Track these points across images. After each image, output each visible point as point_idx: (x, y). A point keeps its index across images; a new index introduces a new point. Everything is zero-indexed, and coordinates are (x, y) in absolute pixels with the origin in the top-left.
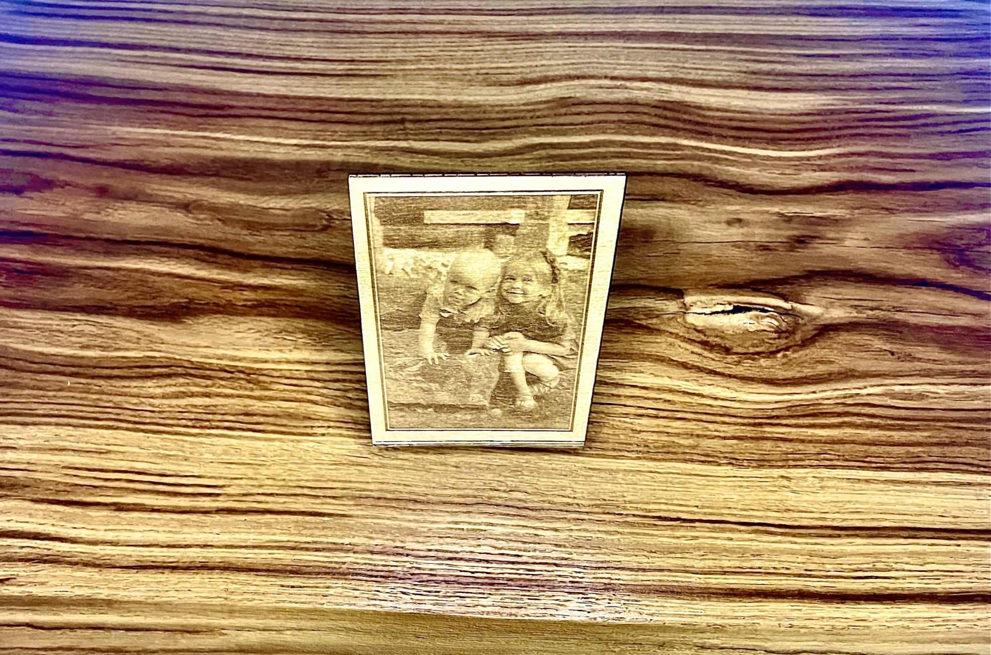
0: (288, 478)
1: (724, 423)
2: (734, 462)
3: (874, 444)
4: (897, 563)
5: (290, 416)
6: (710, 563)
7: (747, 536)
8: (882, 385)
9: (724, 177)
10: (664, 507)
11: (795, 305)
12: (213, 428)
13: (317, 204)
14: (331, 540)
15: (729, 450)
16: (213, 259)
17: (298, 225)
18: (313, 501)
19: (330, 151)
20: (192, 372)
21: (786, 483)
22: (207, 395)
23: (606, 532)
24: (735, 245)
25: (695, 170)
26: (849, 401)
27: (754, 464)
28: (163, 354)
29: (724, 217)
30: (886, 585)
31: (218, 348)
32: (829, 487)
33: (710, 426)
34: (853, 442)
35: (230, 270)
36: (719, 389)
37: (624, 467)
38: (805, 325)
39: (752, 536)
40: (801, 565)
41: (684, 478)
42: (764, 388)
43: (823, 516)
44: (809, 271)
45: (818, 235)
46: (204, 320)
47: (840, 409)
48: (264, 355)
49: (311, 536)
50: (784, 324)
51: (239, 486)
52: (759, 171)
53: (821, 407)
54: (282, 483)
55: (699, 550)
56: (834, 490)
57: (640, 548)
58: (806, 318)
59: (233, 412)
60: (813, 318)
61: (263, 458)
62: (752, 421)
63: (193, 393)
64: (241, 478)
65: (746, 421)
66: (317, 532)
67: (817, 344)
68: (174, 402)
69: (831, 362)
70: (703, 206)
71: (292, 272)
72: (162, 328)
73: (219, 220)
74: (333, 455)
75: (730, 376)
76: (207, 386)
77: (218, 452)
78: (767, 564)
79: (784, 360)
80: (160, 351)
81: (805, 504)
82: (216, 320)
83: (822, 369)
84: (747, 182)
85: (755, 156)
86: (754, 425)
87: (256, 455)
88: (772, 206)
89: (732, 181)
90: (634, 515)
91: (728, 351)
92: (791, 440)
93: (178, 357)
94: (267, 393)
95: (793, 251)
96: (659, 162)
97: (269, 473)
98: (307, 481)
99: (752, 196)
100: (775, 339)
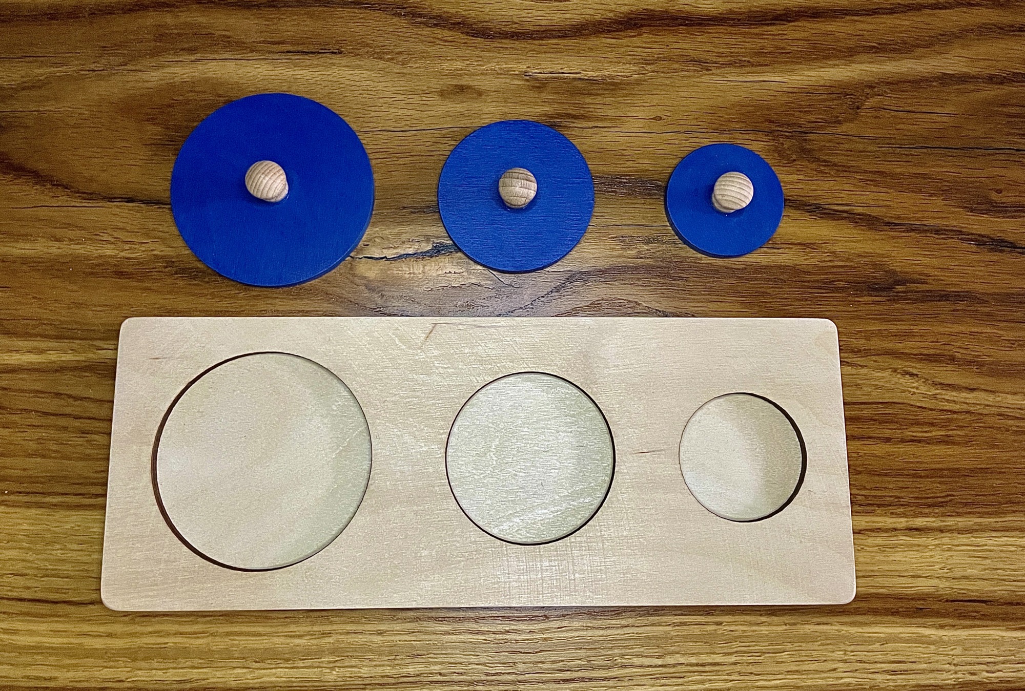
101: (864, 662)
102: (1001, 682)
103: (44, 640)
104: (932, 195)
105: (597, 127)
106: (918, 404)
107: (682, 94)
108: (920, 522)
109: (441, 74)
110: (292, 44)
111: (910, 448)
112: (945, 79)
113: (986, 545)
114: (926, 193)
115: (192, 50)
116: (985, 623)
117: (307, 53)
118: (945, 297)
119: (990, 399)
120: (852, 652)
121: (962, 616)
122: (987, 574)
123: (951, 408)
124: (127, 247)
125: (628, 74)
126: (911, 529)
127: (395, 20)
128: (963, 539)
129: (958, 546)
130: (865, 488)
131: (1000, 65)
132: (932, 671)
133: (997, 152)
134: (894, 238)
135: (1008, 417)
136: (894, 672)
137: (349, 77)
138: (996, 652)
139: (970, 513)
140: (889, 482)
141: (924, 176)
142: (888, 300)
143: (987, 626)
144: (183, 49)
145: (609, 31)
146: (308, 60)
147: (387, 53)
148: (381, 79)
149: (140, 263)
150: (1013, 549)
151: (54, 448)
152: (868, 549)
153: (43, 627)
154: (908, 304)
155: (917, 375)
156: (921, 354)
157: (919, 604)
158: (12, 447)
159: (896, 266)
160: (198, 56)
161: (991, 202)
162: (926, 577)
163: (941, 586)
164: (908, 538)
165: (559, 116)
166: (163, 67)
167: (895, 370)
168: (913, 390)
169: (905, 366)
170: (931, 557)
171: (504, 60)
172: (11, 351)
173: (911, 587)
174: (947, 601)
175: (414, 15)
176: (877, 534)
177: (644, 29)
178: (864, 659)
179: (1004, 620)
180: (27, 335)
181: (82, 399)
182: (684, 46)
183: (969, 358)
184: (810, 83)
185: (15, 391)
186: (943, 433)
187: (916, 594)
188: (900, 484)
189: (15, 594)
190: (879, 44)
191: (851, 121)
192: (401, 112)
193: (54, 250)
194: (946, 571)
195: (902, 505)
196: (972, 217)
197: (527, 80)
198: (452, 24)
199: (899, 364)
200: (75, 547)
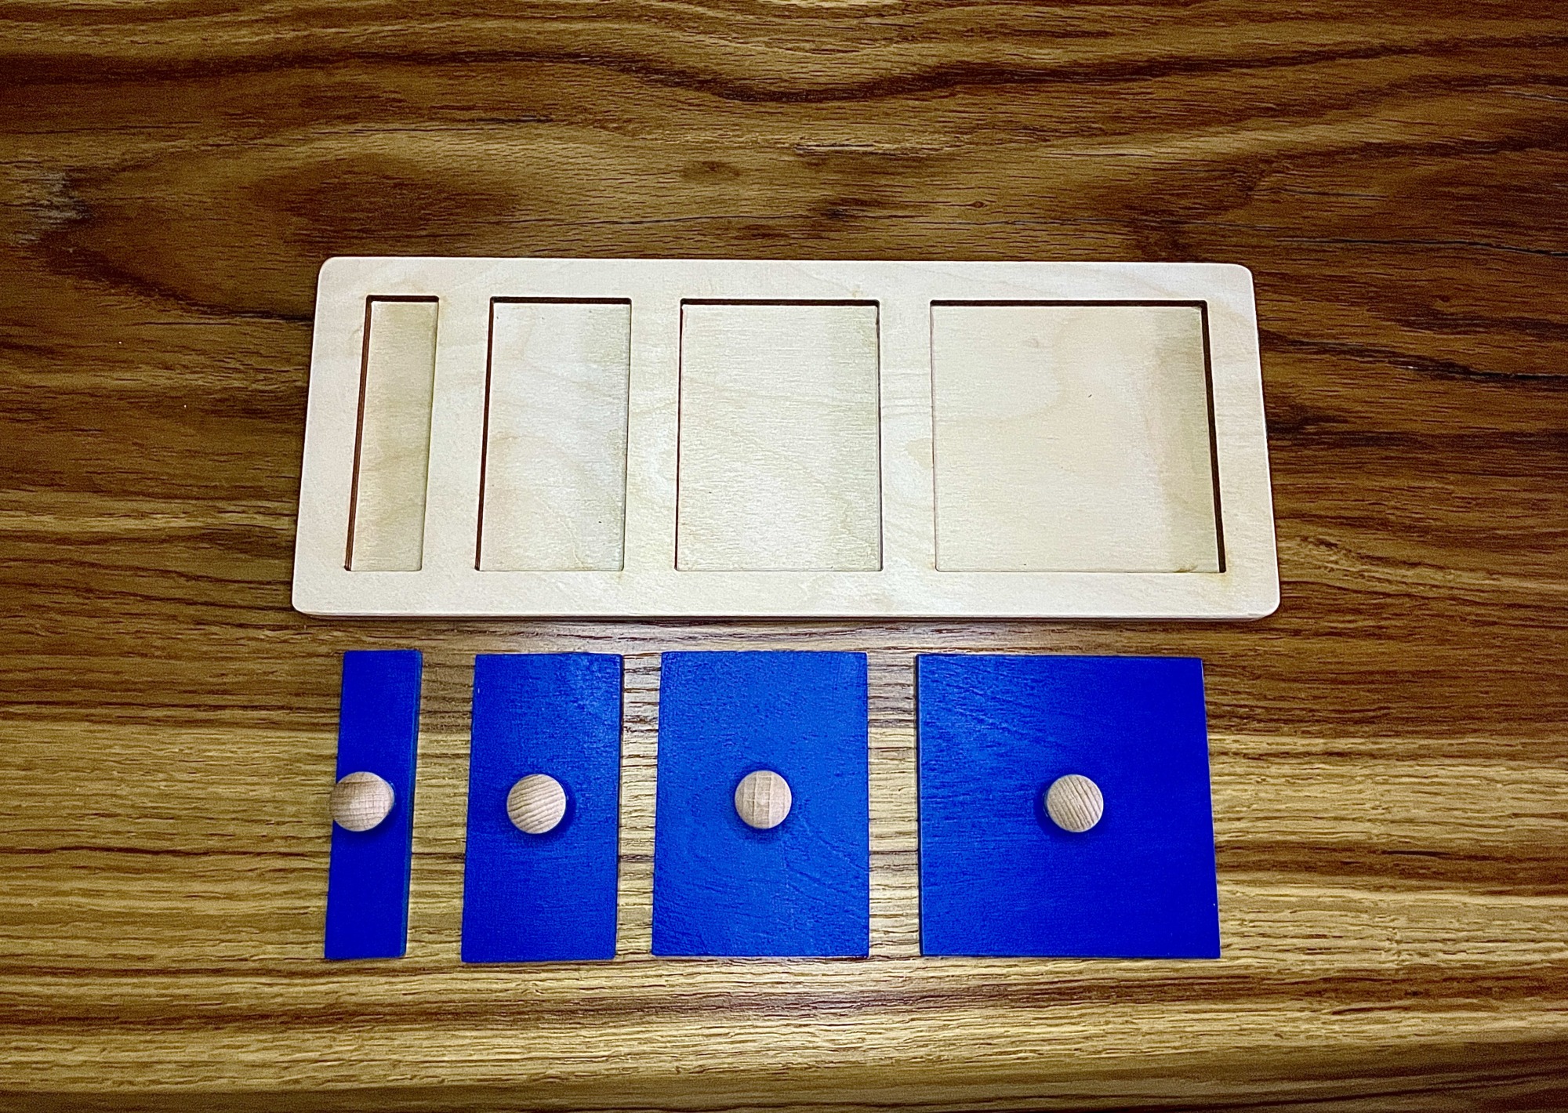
9: (690, 61)
24: (694, 227)
25: (627, 45)
29: (680, 160)
45: (876, 197)
84: (739, 72)
88: (789, 131)
89: (704, 71)
95: (817, 238)
99: (746, 107)
101: (1269, 936)
102: (1465, 967)
103: (137, 903)
104: (1353, 304)
105: (895, 216)
106: (1338, 584)
107: (1011, 173)
108: (1342, 744)
109: (686, 148)
110: (486, 110)
111: (1328, 644)
112: (1369, 151)
113: (1437, 776)
114: (1345, 301)
115: (350, 119)
116: (1437, 884)
117: (503, 122)
118: (1375, 440)
119: (1438, 577)
120: (1251, 921)
121: (1406, 874)
122: (1439, 816)
123: (1383, 590)
124: (261, 376)
125: (936, 147)
126: (1331, 754)
127: (624, 77)
128: (1404, 768)
129: (1396, 776)
130: (1265, 698)
131: (1446, 131)
132: (1365, 950)
133: (1443, 246)
134: (1301, 361)
135: (1465, 602)
136: (1311, 951)
137: (564, 153)
138: (1457, 925)
139: (1413, 732)
140: (1299, 690)
141: (1341, 279)
142: (1295, 445)
143: (1442, 889)
144: (339, 117)
145: (910, 91)
146: (506, 130)
147: (614, 121)
148: (604, 155)
149: (277, 399)
150: (1475, 782)
151: (158, 643)
152: (1272, 781)
153: (137, 886)
154: (1322, 449)
155: (1335, 545)
156: (1340, 517)
157: (1344, 857)
158: (102, 642)
159: (1304, 399)
160: (359, 126)
161: (1436, 314)
162: (1354, 819)
163: (1375, 831)
164: (1327, 767)
165: (844, 201)
166: (312, 140)
167: (1305, 539)
168: (1329, 565)
169: (1320, 534)
170: (1361, 792)
171: (770, 129)
172: (101, 515)
173: (1333, 833)
174: (1384, 852)
175: (648, 70)
176: (1283, 761)
177: (958, 88)
178: (1268, 931)
179: (1465, 880)
180: (125, 494)
181: (197, 578)
182: (1013, 108)
183: (1407, 522)
184: (1185, 157)
185: (106, 567)
186: (1372, 623)
187: (1340, 842)
188: (1317, 693)
189: (100, 842)
190: (1278, 105)
191: (1241, 206)
192: (630, 198)
193: (163, 381)
194: (1380, 811)
195: (1317, 721)
196: (1409, 334)
197: (800, 155)
198: (700, 82)
199: (1310, 530)
200: (186, 777)
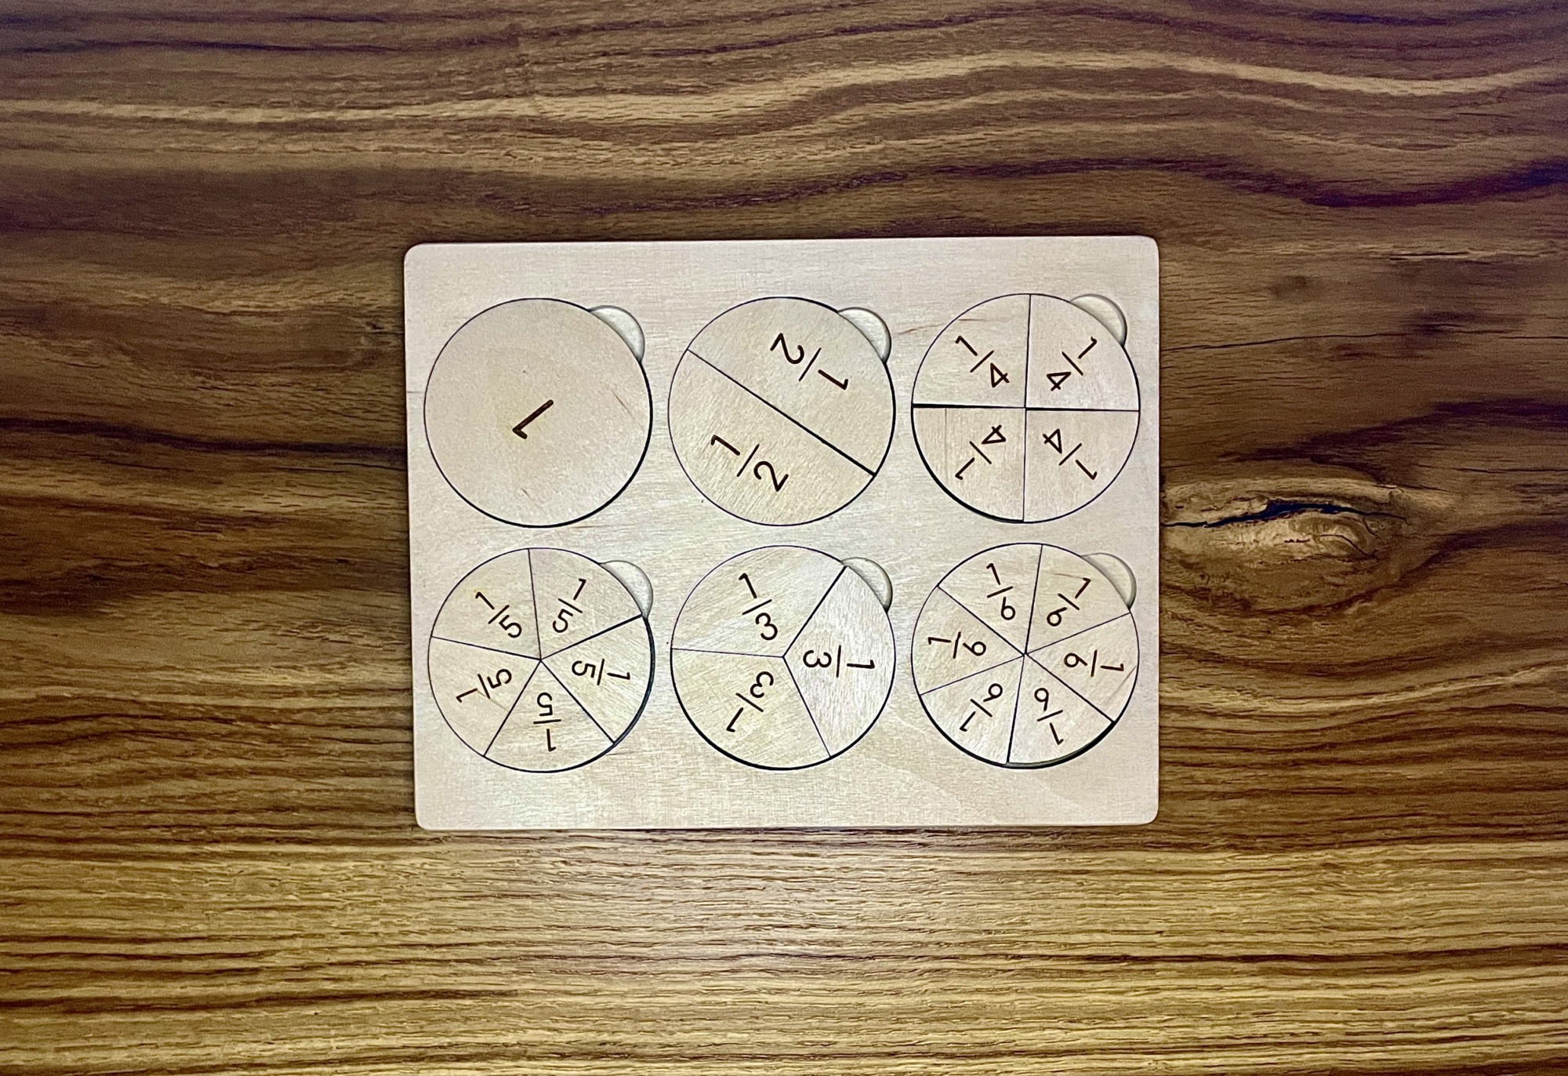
0: (381, 929)
1: (1225, 765)
2: (1237, 841)
3: (1509, 788)
4: (1511, 1011)
5: (363, 808)
6: (1177, 1033)
7: (1248, 981)
8: (1547, 664)
9: (1278, 163)
10: (1098, 937)
11: (1398, 491)
12: (217, 842)
13: (340, 294)
14: (482, 1039)
15: (1230, 818)
16: (131, 457)
17: (305, 355)
18: (437, 970)
19: (346, 139)
20: (146, 724)
21: (1331, 876)
22: (189, 774)
23: (989, 991)
24: (1286, 349)
25: (1214, 149)
26: (1479, 703)
27: (1276, 843)
28: (77, 691)
29: (1267, 276)
30: (1486, 1050)
31: (190, 670)
32: (1412, 880)
33: (1198, 773)
34: (1472, 788)
35: (177, 481)
36: (1223, 693)
37: (1026, 866)
38: (1414, 536)
39: (1259, 980)
40: (1340, 1026)
41: (1139, 881)
42: (1312, 686)
43: (1393, 934)
44: (1442, 406)
45: (1469, 310)
46: (144, 605)
47: (1456, 721)
48: (290, 679)
49: (446, 1034)
50: (1369, 538)
51: (292, 951)
52: (1359, 141)
53: (1419, 719)
54: (374, 940)
55: (1159, 1013)
56: (1420, 885)
57: (1050, 1016)
58: (1416, 521)
59: (250, 807)
60: (1429, 519)
61: (326, 895)
62: (1281, 757)
63: (159, 770)
64: (293, 937)
65: (1269, 758)
66: (454, 1027)
67: (1431, 580)
68: (128, 792)
69: (1453, 620)
70: (1223, 248)
71: (314, 477)
72: (61, 632)
73: (125, 352)
74: (465, 881)
75: (1246, 664)
76: (185, 755)
77: (238, 889)
78: (1281, 1028)
79: (1361, 621)
80: (70, 684)
81: (1363, 915)
82: (170, 607)
83: (1434, 635)
84: (1330, 174)
85: (1355, 95)
86: (1284, 765)
87: (313, 890)
88: (1379, 237)
89: (1293, 173)
90: (1042, 957)
91: (1246, 607)
92: (1350, 792)
93: (111, 695)
94: (309, 762)
95: (1411, 357)
96: (1132, 128)
97: (344, 922)
98: (422, 933)
99: (1335, 211)
100: (1346, 574)
105: (1489, 331)
109: (1276, 261)
125: (1532, 253)
127: (1210, 183)
145: (1507, 190)
147: (1200, 234)
148: (1193, 272)
165: (1439, 316)
171: (1361, 237)
175: (1235, 175)
177: (1555, 186)
192: (1221, 319)
197: (1394, 266)
198: (1288, 186)
